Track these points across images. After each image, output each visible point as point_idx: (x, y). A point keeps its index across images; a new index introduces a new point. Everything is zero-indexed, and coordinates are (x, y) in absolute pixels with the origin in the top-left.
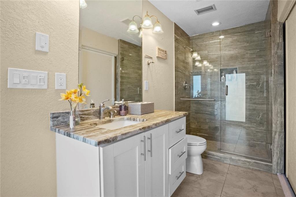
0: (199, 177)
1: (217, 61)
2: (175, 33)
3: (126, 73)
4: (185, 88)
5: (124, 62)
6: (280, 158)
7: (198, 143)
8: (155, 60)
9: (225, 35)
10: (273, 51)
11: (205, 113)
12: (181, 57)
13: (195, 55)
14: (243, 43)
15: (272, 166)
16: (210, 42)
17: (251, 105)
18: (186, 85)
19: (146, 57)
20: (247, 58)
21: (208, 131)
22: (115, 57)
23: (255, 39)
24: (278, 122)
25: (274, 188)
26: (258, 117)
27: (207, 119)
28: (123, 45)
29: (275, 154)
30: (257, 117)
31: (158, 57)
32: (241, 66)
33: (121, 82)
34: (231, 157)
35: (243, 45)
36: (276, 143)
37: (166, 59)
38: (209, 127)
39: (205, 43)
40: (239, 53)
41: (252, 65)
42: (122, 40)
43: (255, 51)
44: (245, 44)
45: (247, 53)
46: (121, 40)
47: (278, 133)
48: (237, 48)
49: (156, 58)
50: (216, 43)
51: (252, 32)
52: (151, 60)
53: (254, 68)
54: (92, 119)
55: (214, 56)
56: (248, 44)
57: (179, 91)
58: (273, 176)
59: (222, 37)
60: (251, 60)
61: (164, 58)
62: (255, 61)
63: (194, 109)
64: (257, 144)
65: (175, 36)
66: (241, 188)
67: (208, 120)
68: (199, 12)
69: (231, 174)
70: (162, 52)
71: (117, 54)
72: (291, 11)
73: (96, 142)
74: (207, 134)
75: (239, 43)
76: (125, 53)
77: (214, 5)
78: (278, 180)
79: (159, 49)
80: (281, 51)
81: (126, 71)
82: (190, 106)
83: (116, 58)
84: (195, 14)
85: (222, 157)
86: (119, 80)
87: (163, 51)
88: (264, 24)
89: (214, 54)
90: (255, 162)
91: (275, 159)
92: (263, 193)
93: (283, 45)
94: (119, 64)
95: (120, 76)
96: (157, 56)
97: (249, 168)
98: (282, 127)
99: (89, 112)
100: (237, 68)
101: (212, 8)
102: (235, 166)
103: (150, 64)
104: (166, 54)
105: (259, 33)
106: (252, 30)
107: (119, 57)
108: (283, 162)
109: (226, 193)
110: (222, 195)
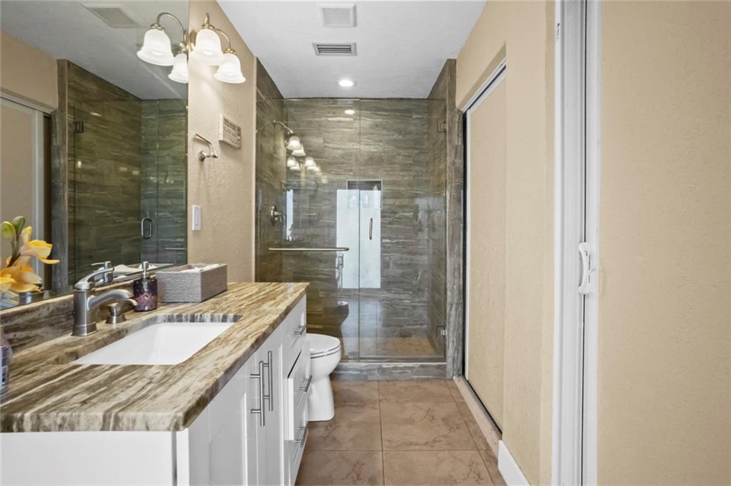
0: (330, 425)
1: (343, 164)
2: (258, 86)
3: (90, 173)
4: (273, 222)
5: (86, 137)
6: (457, 349)
7: (326, 351)
8: (216, 149)
9: (360, 109)
10: (448, 159)
11: (316, 277)
12: (268, 147)
13: (294, 143)
14: (393, 133)
15: (446, 365)
16: (330, 119)
17: (404, 256)
18: (276, 213)
19: (195, 140)
20: (398, 164)
21: (324, 317)
22: (45, 117)
23: (412, 128)
24: (455, 287)
25: (455, 404)
26: (415, 278)
27: (322, 290)
28: (78, 80)
29: (451, 344)
30: (413, 278)
31: (222, 142)
32: (388, 178)
33: (72, 200)
34: (380, 365)
35: (391, 137)
36: (452, 324)
37: (240, 148)
38: (326, 310)
39: (317, 119)
40: (384, 152)
41: (406, 178)
42: (73, 64)
43: (411, 151)
44: (396, 136)
45: (399, 154)
46: (69, 63)
47: (454, 306)
48: (381, 141)
49: (218, 144)
50: (341, 124)
51: (408, 115)
52: (207, 148)
53: (410, 184)
54: (43, 339)
55: (335, 151)
56: (400, 137)
57: (263, 230)
58: (448, 382)
59: (350, 112)
60: (406, 168)
61: (236, 145)
62: (411, 171)
63: (291, 271)
64: (414, 329)
65: (257, 94)
66: (410, 421)
67: (322, 293)
68: (322, 49)
69: (386, 399)
70: (233, 131)
71: (56, 106)
72: (474, 102)
73: (175, 417)
74: (319, 324)
75: (385, 132)
76: (84, 107)
77: (355, 44)
78: (457, 389)
79: (226, 121)
80: (460, 161)
81: (90, 167)
82: (281, 265)
83: (48, 120)
84: (312, 51)
85: (363, 369)
86: (66, 193)
87: (233, 127)
88: (426, 105)
89: (336, 146)
90: (422, 366)
91: (450, 352)
92: (443, 419)
93: (462, 151)
94: (62, 140)
95: (70, 181)
96: (222, 139)
97: (412, 380)
98: (460, 294)
99: (35, 315)
100: (380, 182)
101: (350, 49)
102: (388, 381)
103: (206, 159)
104: (239, 135)
105: (419, 118)
106: (408, 111)
107: (63, 120)
108: (460, 355)
109: (389, 441)
110: (384, 448)
